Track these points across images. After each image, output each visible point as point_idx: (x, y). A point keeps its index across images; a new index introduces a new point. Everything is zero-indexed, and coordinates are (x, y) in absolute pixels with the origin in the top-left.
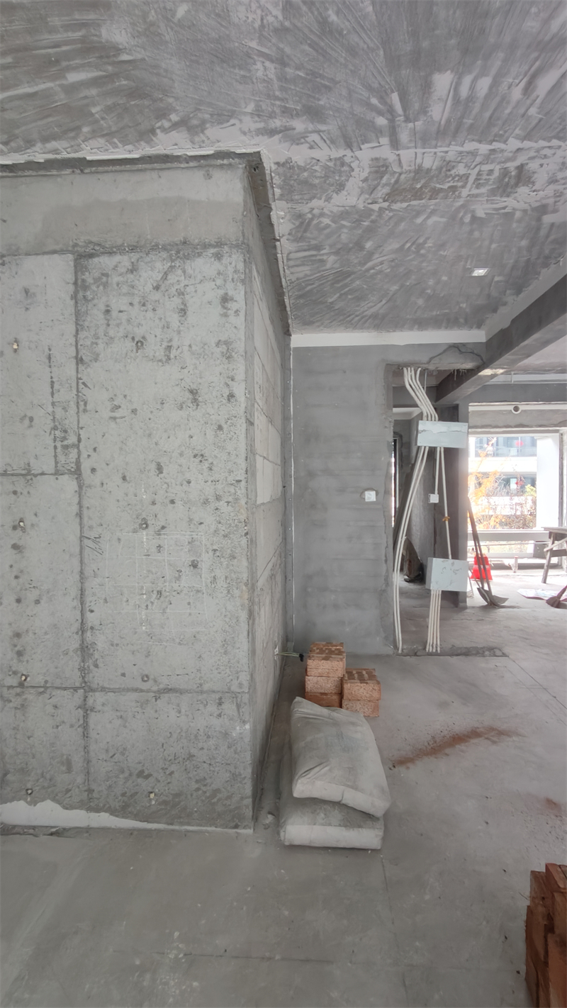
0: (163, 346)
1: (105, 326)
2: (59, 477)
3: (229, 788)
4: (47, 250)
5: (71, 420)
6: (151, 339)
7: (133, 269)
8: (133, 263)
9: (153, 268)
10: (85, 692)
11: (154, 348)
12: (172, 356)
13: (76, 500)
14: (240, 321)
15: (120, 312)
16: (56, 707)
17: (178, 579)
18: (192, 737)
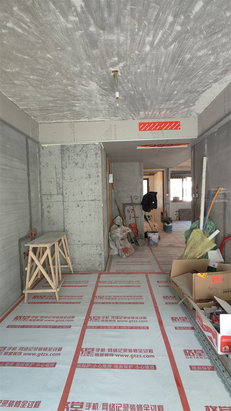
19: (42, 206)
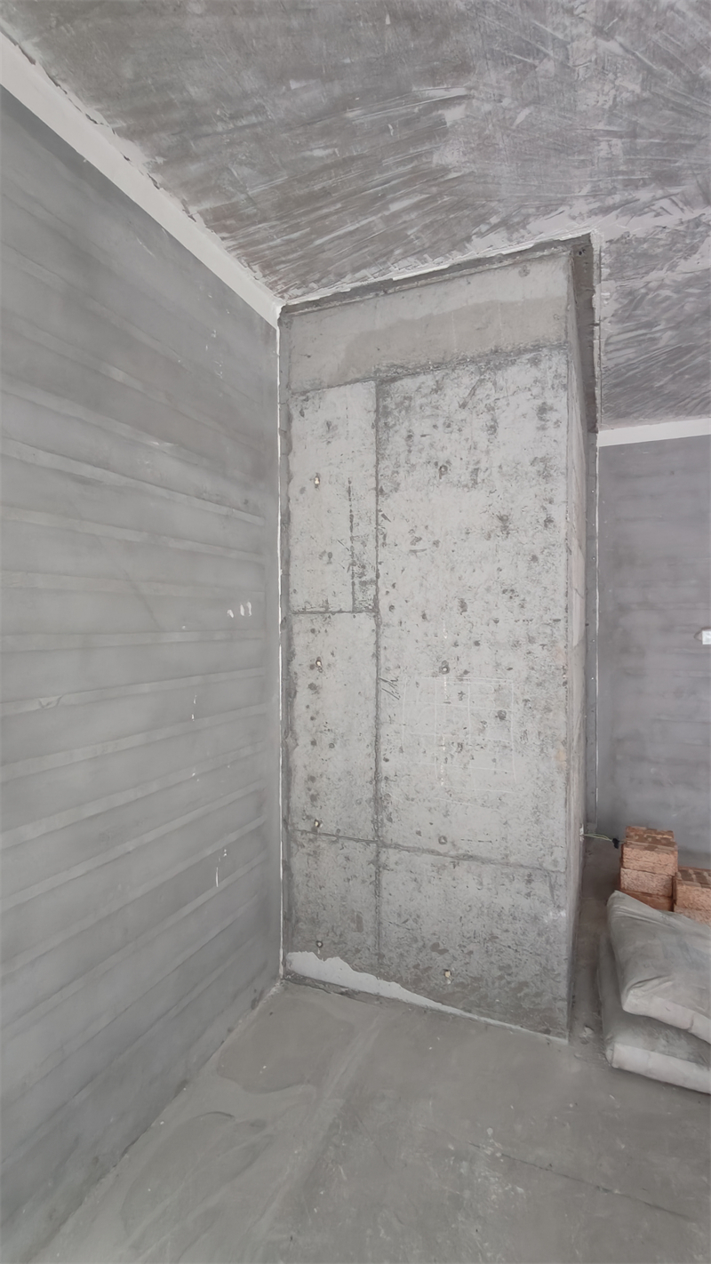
0: (470, 470)
1: (407, 453)
2: (357, 615)
3: (539, 984)
4: (348, 380)
5: (369, 556)
6: (456, 463)
7: (438, 389)
8: (437, 381)
9: (459, 385)
10: (378, 846)
11: (459, 471)
12: (479, 480)
13: (373, 639)
14: (561, 433)
15: (423, 436)
16: (347, 859)
17: (482, 731)
18: (496, 915)
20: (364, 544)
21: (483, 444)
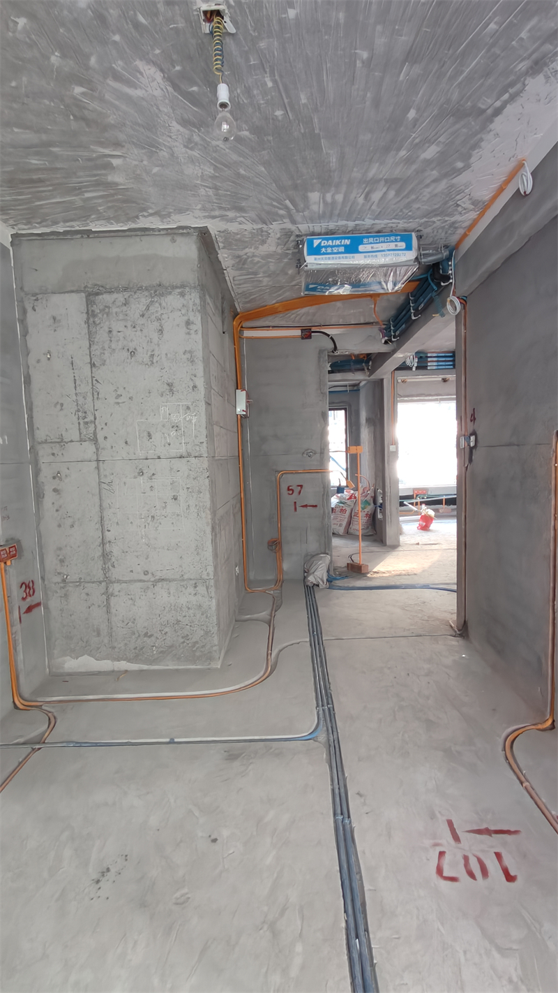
0: (149, 355)
1: (109, 342)
2: (83, 443)
3: (203, 640)
4: (67, 290)
5: (89, 406)
6: (140, 350)
7: (126, 303)
8: (125, 299)
9: (139, 303)
10: (107, 583)
11: (142, 355)
12: (154, 361)
13: (95, 458)
14: (199, 337)
15: (119, 332)
16: (88, 594)
17: (165, 507)
18: (179, 609)
19: (37, 473)
20: (85, 398)
21: (155, 340)
